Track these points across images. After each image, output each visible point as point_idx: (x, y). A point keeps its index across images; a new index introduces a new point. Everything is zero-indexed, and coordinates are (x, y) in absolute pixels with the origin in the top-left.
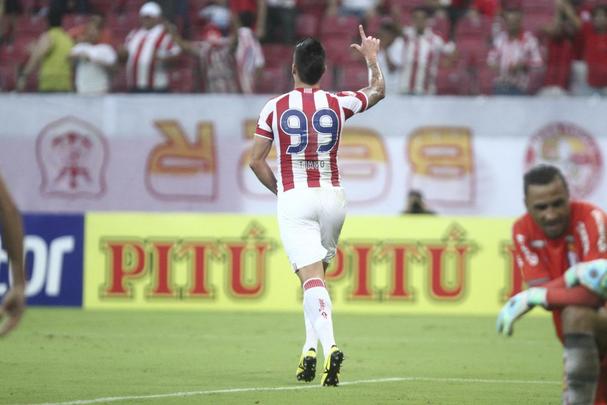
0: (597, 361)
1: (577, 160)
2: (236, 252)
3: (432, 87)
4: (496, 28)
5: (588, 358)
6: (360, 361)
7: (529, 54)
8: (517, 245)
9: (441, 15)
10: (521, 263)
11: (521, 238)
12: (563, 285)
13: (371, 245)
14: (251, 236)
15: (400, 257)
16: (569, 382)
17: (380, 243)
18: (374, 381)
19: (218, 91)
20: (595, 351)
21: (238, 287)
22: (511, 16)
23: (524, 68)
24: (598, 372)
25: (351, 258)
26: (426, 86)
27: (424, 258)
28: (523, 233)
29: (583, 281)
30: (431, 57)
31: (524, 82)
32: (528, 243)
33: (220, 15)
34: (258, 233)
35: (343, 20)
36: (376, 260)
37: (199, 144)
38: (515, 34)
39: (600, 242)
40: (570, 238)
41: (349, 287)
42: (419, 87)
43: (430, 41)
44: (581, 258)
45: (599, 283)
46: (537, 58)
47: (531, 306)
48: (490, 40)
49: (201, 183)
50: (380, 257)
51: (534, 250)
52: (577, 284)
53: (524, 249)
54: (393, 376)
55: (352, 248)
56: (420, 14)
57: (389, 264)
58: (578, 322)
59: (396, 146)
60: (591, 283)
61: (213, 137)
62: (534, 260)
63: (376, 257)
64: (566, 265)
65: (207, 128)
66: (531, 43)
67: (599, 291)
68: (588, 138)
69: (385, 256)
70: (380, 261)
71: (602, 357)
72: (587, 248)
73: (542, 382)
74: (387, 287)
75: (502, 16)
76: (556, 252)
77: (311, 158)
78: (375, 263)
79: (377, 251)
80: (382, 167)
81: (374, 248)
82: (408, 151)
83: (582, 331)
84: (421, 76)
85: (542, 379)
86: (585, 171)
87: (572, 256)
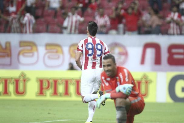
0: (126, 115)
1: (121, 54)
2: (17, 81)
3: (77, 31)
4: (96, 13)
5: (123, 114)
6: (55, 115)
7: (106, 22)
8: (102, 80)
9: (80, 10)
10: (103, 85)
11: (103, 78)
12: (116, 92)
13: (58, 79)
14: (22, 76)
15: (67, 83)
16: (118, 121)
17: (61, 79)
18: (59, 121)
19: (14, 32)
20: (125, 112)
21: (17, 92)
22: (101, 10)
23: (104, 26)
24: (126, 118)
25: (52, 83)
26: (75, 31)
27: (74, 83)
28: (104, 76)
29: (121, 91)
30: (76, 22)
31: (104, 30)
32: (105, 79)
33: (12, 9)
34: (24, 75)
35: (50, 11)
36: (60, 84)
37: (6, 48)
38: (102, 15)
39: (126, 79)
40: (118, 78)
41: (51, 92)
42: (73, 31)
43: (76, 17)
44: (121, 84)
45: (126, 91)
46: (108, 23)
47: (106, 99)
48: (94, 17)
49: (7, 60)
50: (61, 83)
51: (107, 81)
52: (120, 91)
53: (104, 81)
54: (64, 119)
55: (52, 80)
56: (73, 9)
57: (64, 85)
58: (120, 103)
59: (66, 49)
60: (124, 91)
61: (10, 46)
62: (107, 84)
63: (60, 83)
64: (116, 86)
65: (8, 44)
66: (107, 19)
67: (126, 93)
68: (124, 47)
69: (62, 83)
70: (61, 84)
71: (127, 114)
72: (122, 80)
73: (109, 121)
74: (63, 92)
75: (98, 10)
76: (113, 82)
77: (94, 58)
78: (59, 85)
79: (60, 81)
80: (61, 56)
81: (59, 80)
82: (69, 51)
83: (121, 106)
84: (73, 28)
85: (110, 120)
86: (123, 57)
87: (118, 83)
